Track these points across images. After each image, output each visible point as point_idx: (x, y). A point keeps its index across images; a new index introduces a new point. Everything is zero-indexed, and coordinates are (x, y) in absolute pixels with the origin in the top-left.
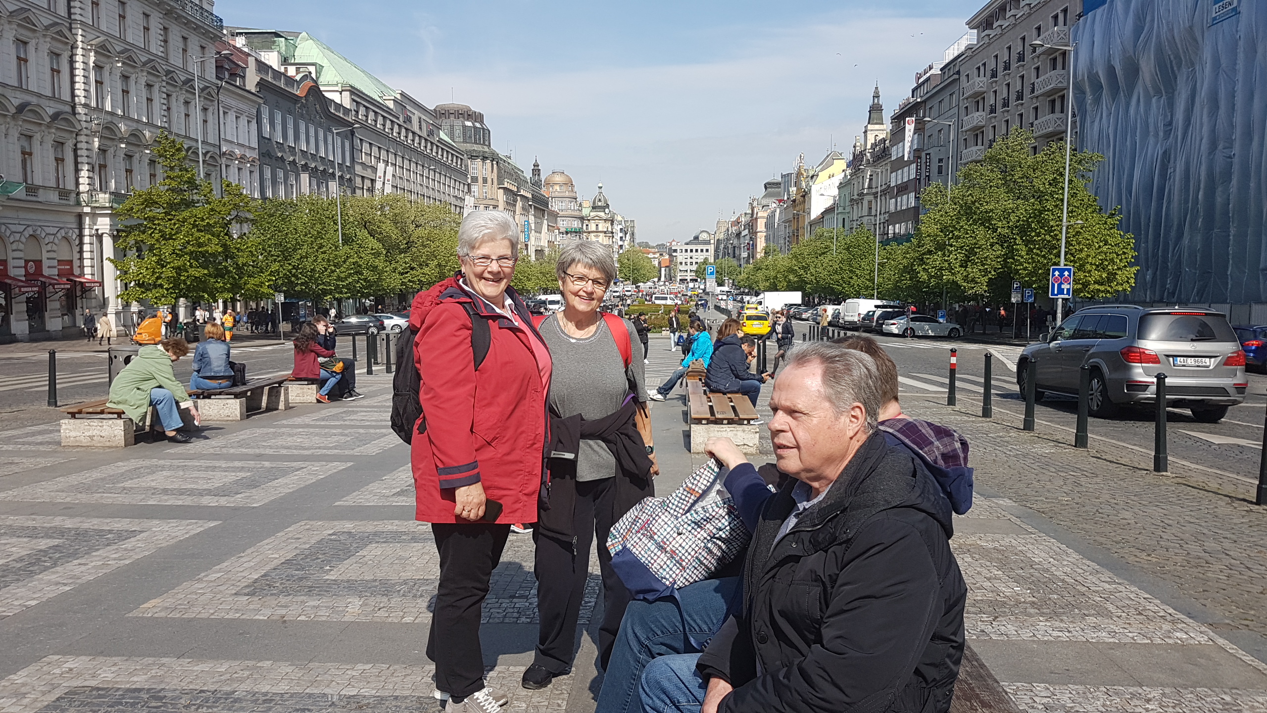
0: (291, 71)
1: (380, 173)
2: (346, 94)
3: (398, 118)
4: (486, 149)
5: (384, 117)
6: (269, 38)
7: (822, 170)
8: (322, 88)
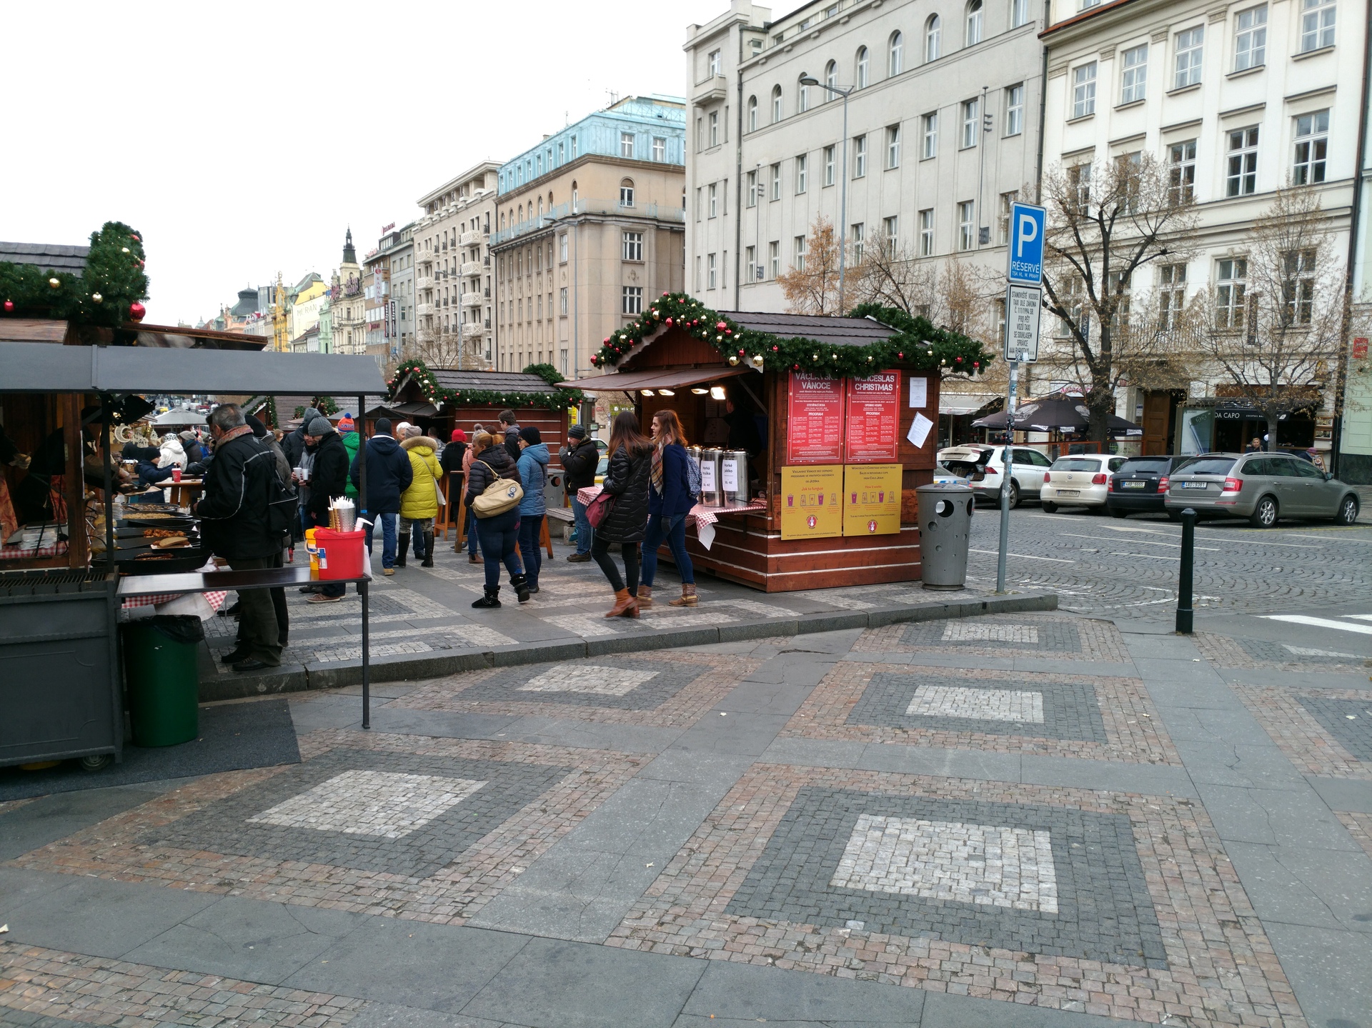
7: (302, 290)
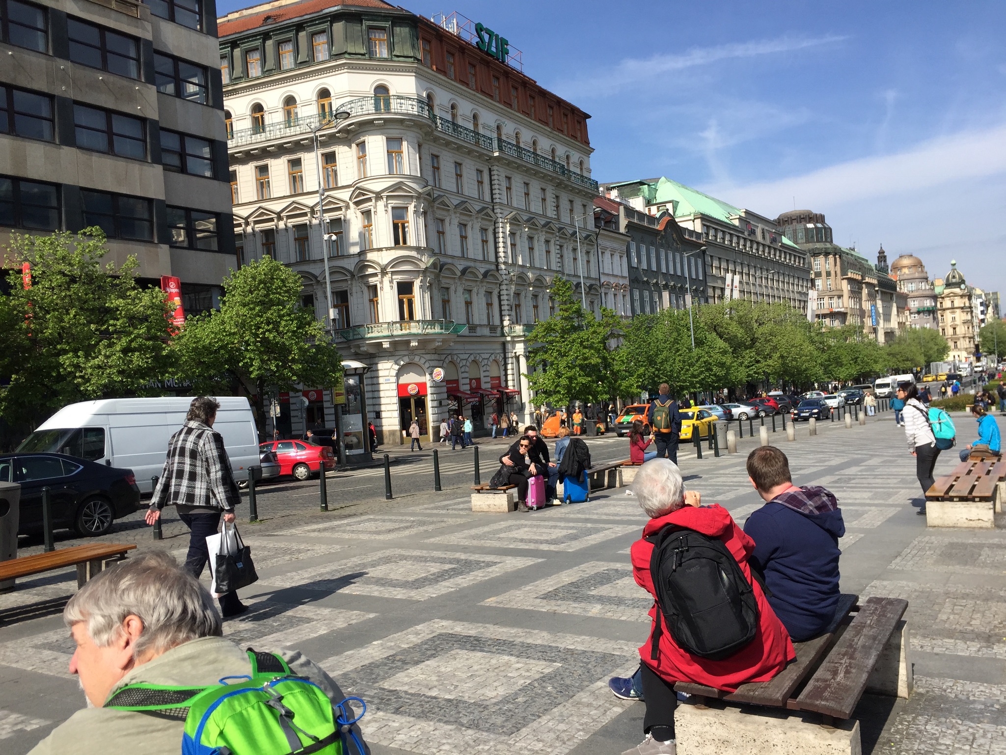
0: (654, 211)
1: (728, 281)
2: (698, 222)
3: (743, 233)
4: (828, 245)
5: (731, 235)
6: (633, 188)
8: (677, 220)
